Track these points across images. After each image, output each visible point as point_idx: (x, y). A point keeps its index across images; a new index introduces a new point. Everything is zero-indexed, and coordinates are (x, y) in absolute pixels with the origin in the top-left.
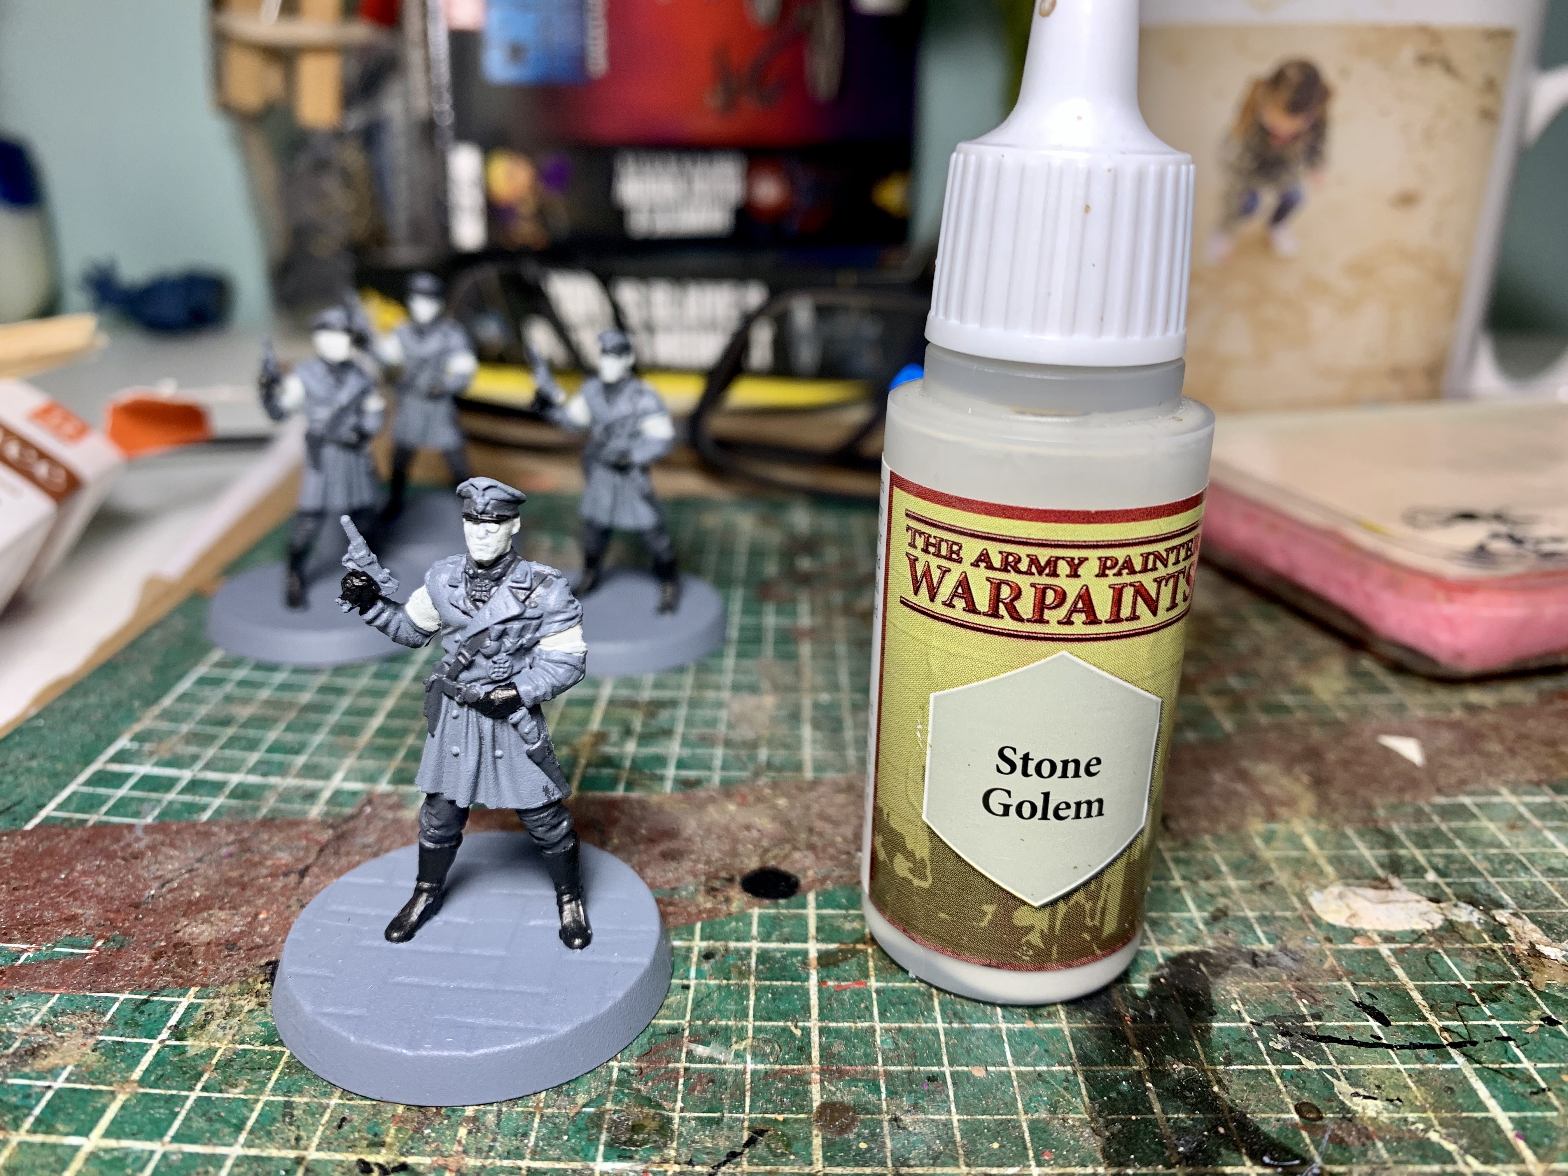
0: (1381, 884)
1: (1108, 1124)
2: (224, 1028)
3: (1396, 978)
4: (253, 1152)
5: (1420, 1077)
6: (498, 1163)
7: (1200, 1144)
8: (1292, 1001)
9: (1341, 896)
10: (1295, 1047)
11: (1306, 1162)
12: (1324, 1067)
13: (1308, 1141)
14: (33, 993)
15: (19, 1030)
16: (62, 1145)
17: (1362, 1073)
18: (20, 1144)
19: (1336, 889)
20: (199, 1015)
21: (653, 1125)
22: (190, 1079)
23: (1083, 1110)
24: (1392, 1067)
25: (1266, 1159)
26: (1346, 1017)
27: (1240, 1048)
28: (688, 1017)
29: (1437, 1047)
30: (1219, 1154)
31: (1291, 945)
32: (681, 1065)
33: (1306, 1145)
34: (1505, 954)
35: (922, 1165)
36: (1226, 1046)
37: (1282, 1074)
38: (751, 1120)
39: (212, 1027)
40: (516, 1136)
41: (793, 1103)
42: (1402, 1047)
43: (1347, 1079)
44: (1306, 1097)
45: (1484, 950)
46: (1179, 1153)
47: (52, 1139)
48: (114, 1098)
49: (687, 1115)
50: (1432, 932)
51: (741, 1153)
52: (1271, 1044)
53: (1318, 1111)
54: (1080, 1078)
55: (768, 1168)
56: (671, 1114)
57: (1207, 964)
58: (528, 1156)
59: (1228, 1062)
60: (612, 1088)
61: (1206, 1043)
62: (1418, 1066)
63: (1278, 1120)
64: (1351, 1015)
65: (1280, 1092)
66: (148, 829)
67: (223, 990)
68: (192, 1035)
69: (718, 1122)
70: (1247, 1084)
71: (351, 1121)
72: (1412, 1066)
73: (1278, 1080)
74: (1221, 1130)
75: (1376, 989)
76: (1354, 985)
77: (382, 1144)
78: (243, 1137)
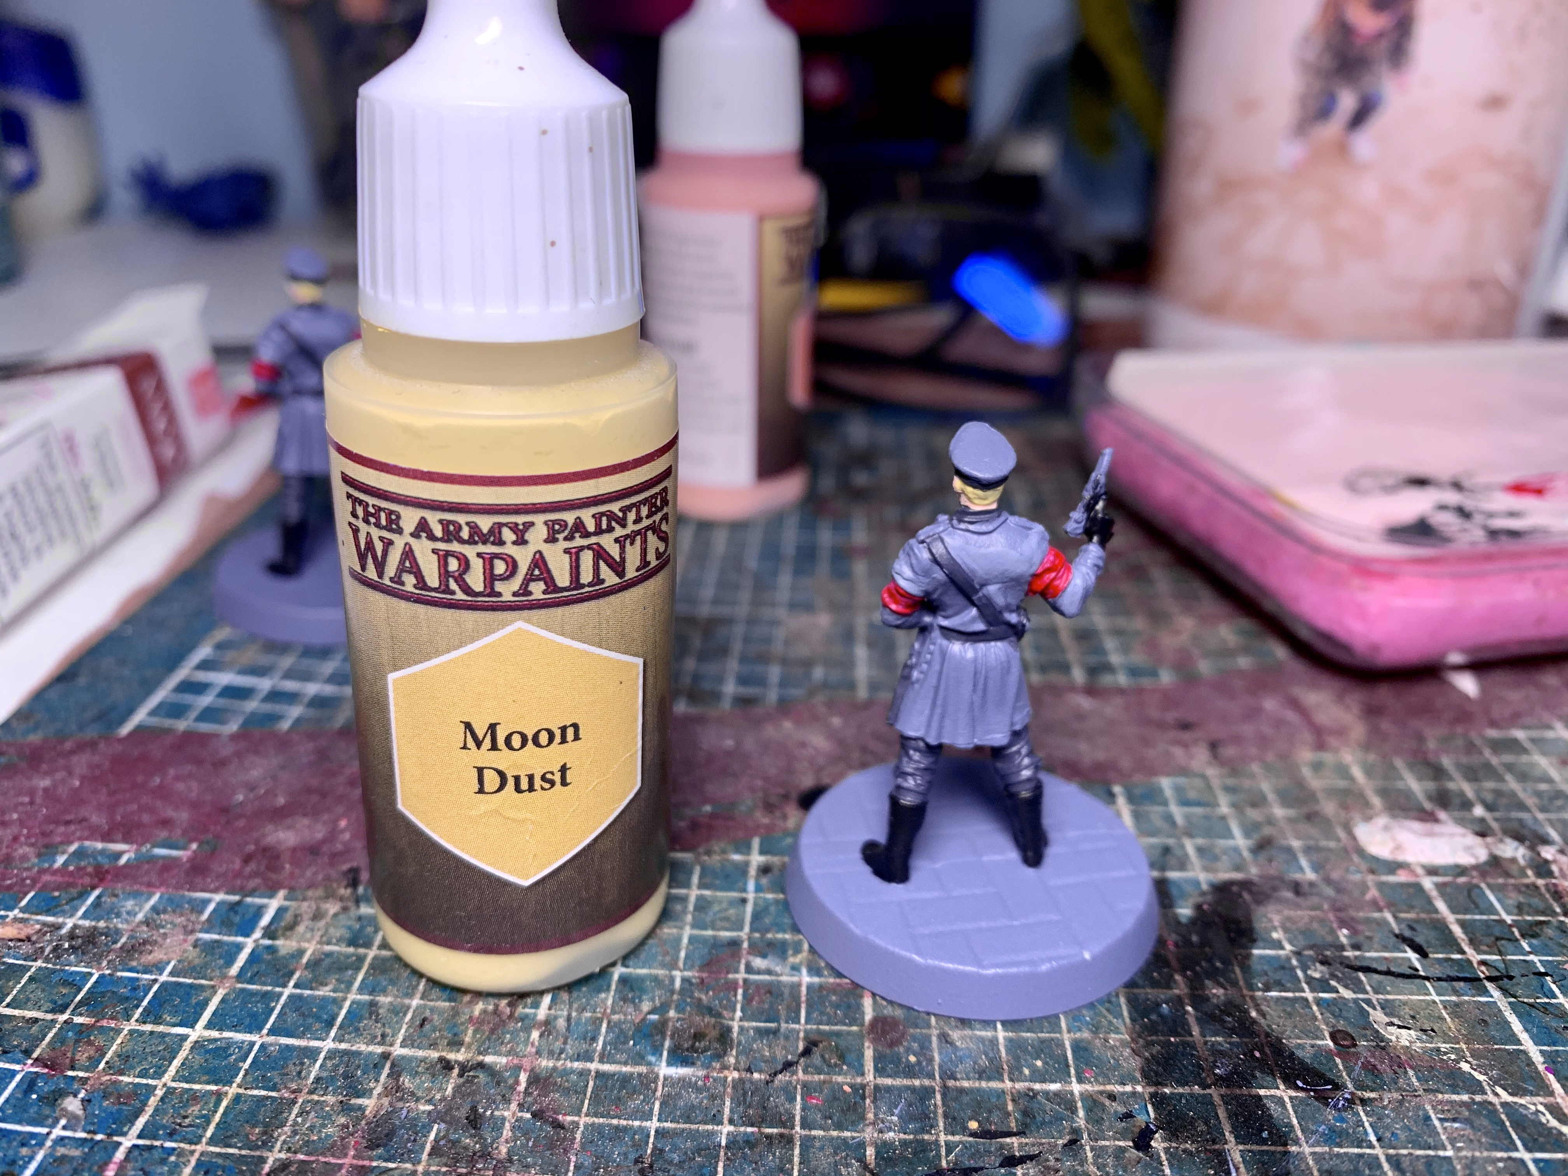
0: (1428, 817)
1: (1149, 1044)
2: (312, 930)
3: (1436, 911)
4: (343, 1046)
5: (1455, 1010)
6: (569, 1064)
7: (1236, 1066)
8: (1332, 932)
9: (1386, 828)
10: (1333, 976)
11: (1338, 1087)
12: (1361, 996)
13: (1341, 1067)
14: (137, 891)
15: (125, 926)
16: (169, 1034)
17: (1397, 1003)
18: (131, 1032)
19: (1382, 820)
20: (288, 917)
21: (714, 1033)
22: (284, 976)
23: (1123, 1029)
24: (1428, 998)
25: (1300, 1084)
26: (1385, 948)
27: (1278, 976)
28: (747, 929)
29: (1474, 980)
30: (1254, 1077)
31: (1335, 875)
32: (741, 976)
33: (1340, 1070)
34: (1548, 890)
35: (968, 1079)
36: (1266, 973)
37: (1319, 1002)
38: (806, 1031)
39: (301, 928)
40: (585, 1039)
41: (846, 1016)
42: (1439, 979)
43: (1383, 1008)
44: (1341, 1025)
45: (1527, 886)
46: (1215, 1075)
47: (161, 1028)
48: (216, 992)
49: (746, 1024)
50: (1476, 867)
51: (797, 1063)
52: (1309, 972)
53: (1353, 1038)
54: (1122, 1000)
55: (822, 1077)
56: (730, 1023)
57: (1250, 892)
58: (597, 1059)
59: (1267, 989)
60: (675, 997)
61: (1246, 969)
62: (1454, 998)
63: (1313, 1046)
64: (1390, 946)
65: (1316, 1018)
66: (234, 737)
67: (310, 893)
68: (284, 935)
69: (775, 1032)
70: (1284, 1011)
71: (432, 1020)
72: (1448, 998)
73: (1315, 1008)
74: (1257, 1054)
75: (1417, 921)
76: (1395, 917)
77: (461, 1044)
78: (333, 1034)
